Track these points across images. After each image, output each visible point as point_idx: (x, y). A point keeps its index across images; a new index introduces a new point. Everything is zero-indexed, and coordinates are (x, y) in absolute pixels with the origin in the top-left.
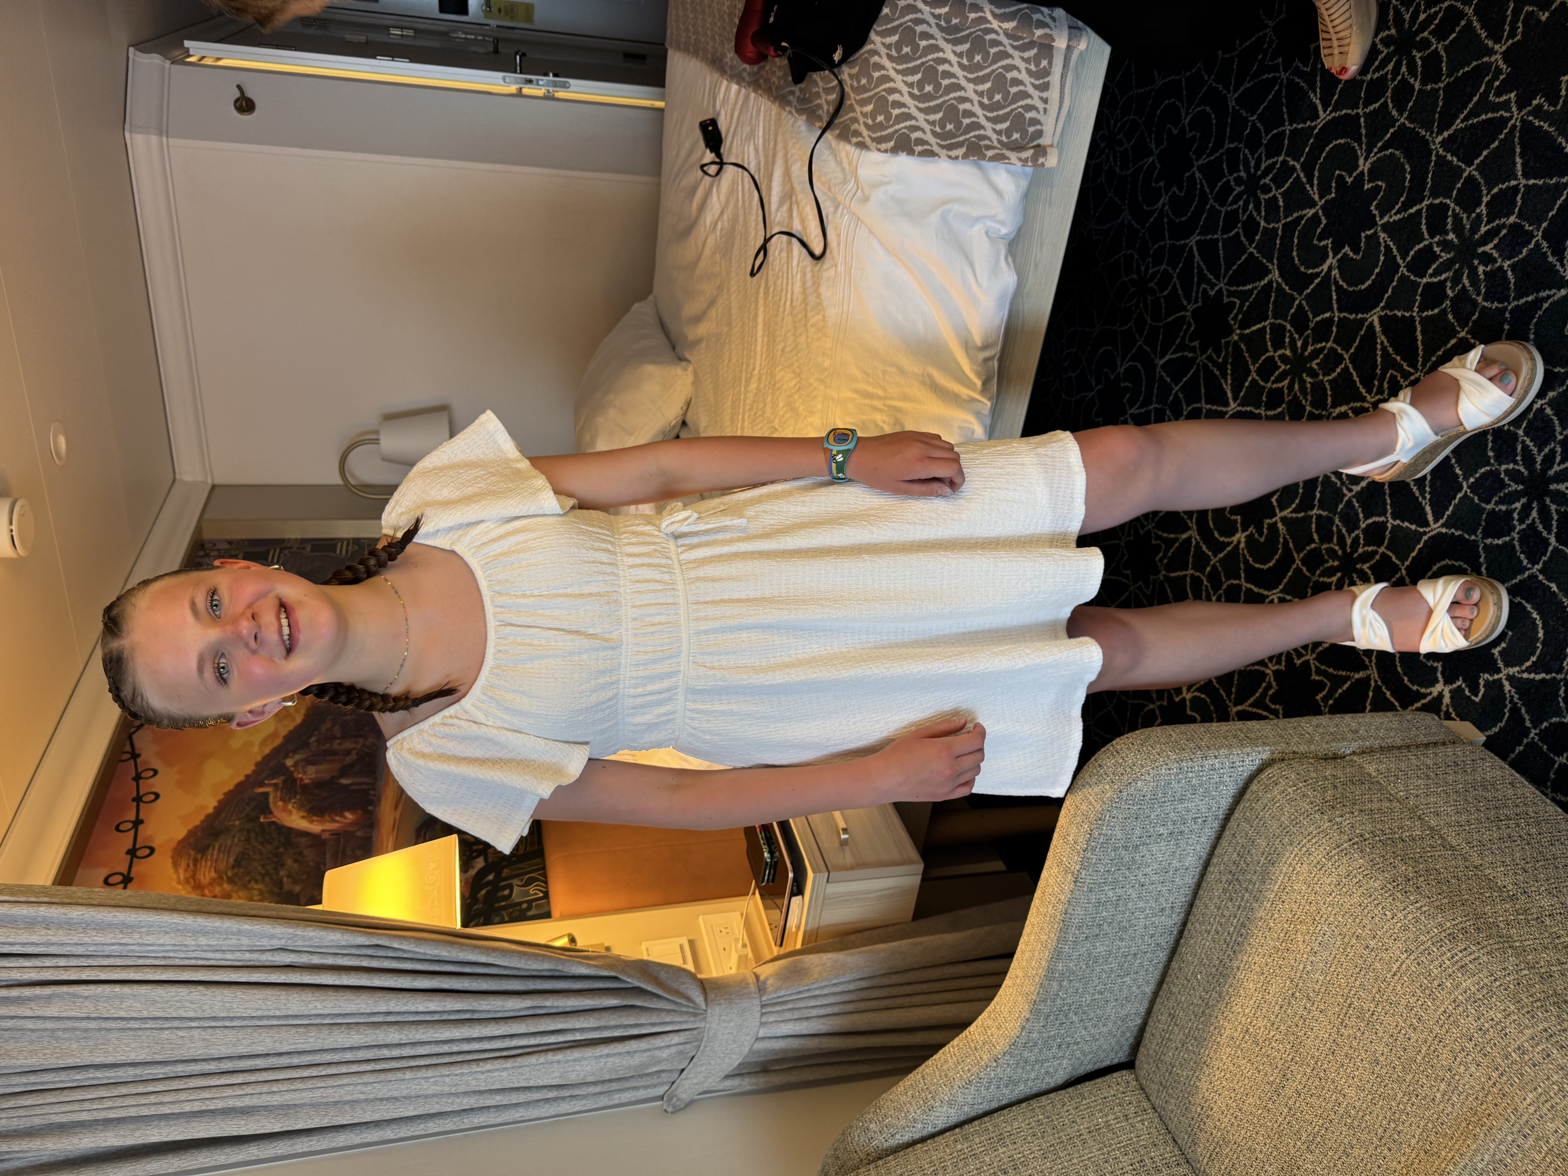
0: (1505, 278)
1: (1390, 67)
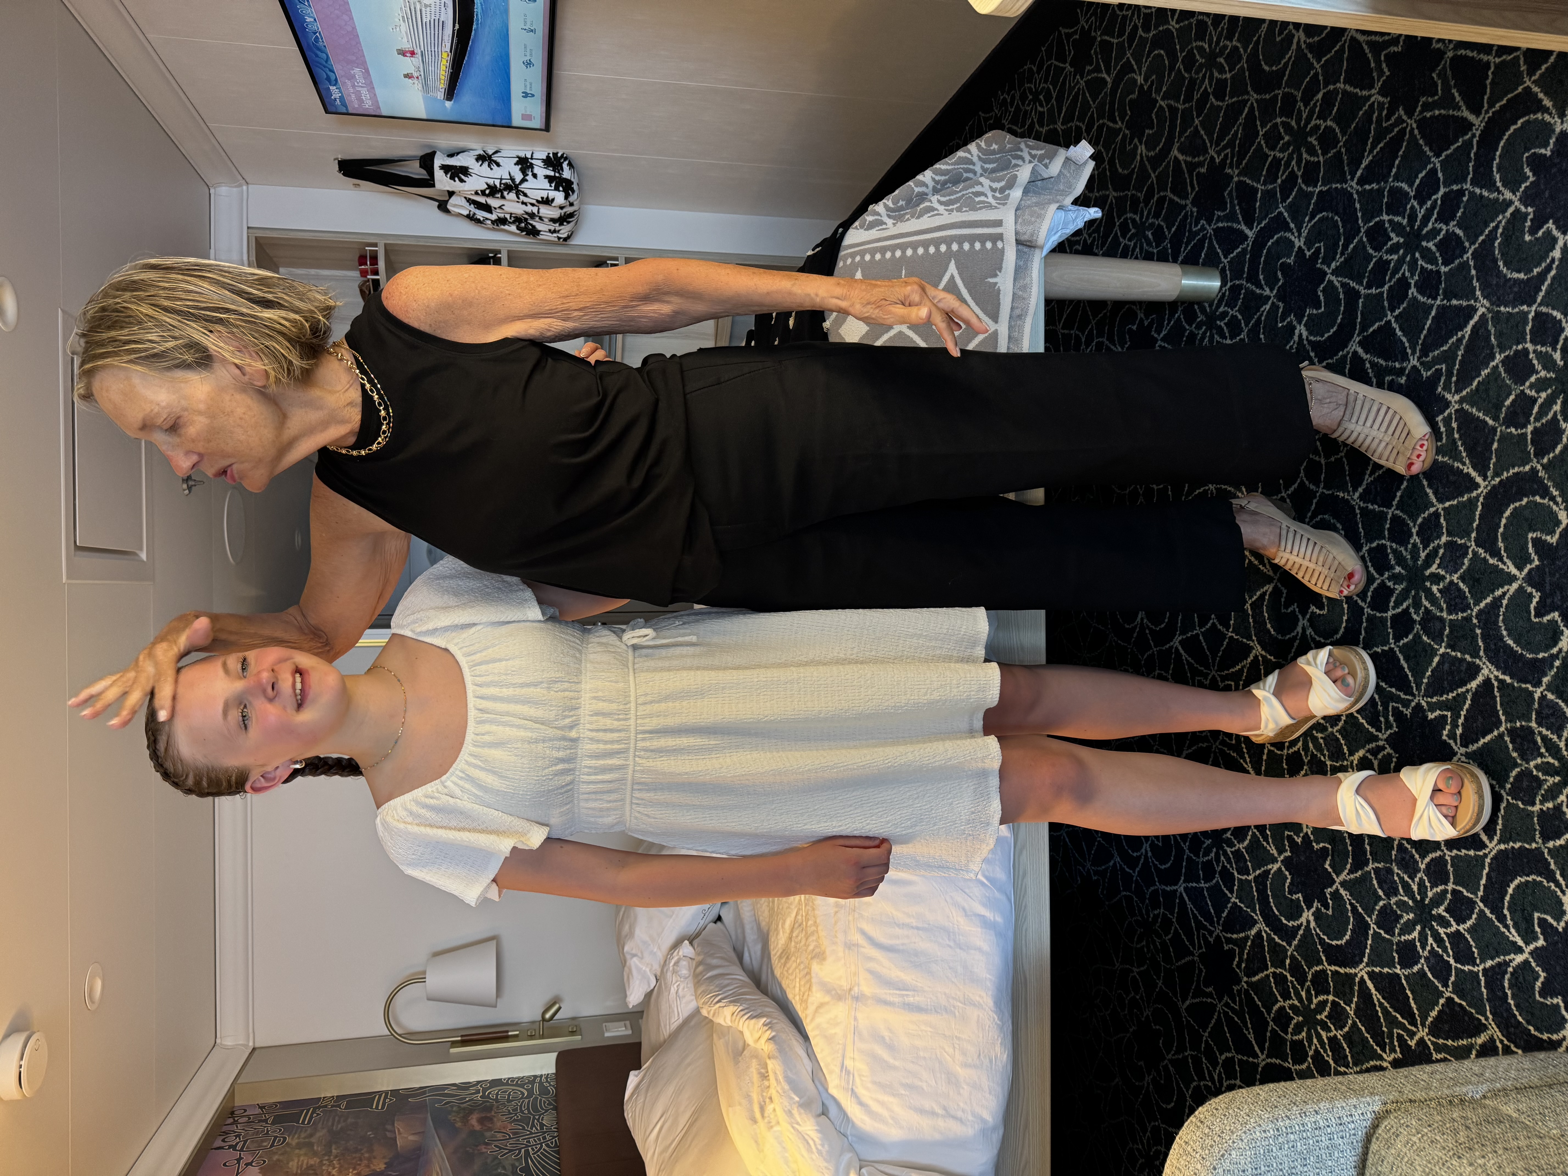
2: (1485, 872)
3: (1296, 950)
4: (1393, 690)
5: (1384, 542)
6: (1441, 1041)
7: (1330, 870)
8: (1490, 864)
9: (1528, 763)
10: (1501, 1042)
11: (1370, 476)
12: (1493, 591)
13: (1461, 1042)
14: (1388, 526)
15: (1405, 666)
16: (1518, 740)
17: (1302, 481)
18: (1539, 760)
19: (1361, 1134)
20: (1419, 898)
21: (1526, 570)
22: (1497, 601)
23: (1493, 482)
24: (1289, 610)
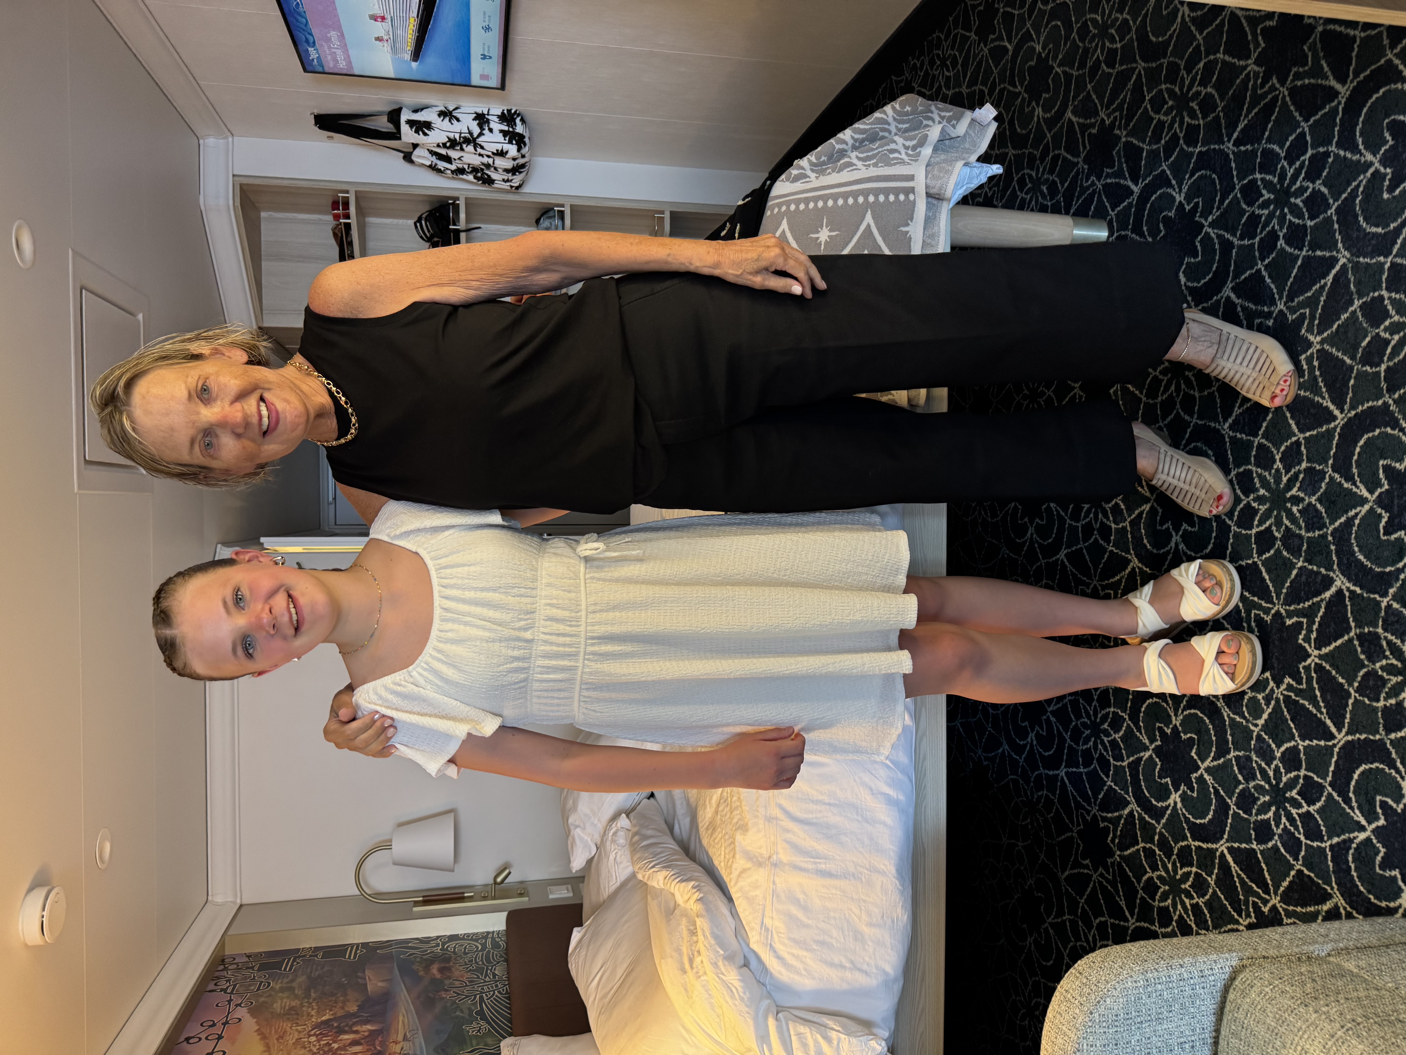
0: (1317, 510)
1: (1173, 388)
2: (1334, 760)
3: (1164, 827)
4: (1256, 599)
5: (1250, 467)
6: (1291, 908)
7: (1195, 757)
8: (1338, 753)
9: (1374, 664)
10: (1345, 908)
11: (1239, 408)
12: (1347, 512)
13: (1309, 909)
14: (1254, 453)
15: (1267, 577)
16: (1366, 644)
17: (1178, 412)
18: (1384, 662)
19: (1220, 985)
20: (1274, 782)
21: (1377, 494)
22: (1350, 522)
23: (1349, 415)
24: (1164, 527)
